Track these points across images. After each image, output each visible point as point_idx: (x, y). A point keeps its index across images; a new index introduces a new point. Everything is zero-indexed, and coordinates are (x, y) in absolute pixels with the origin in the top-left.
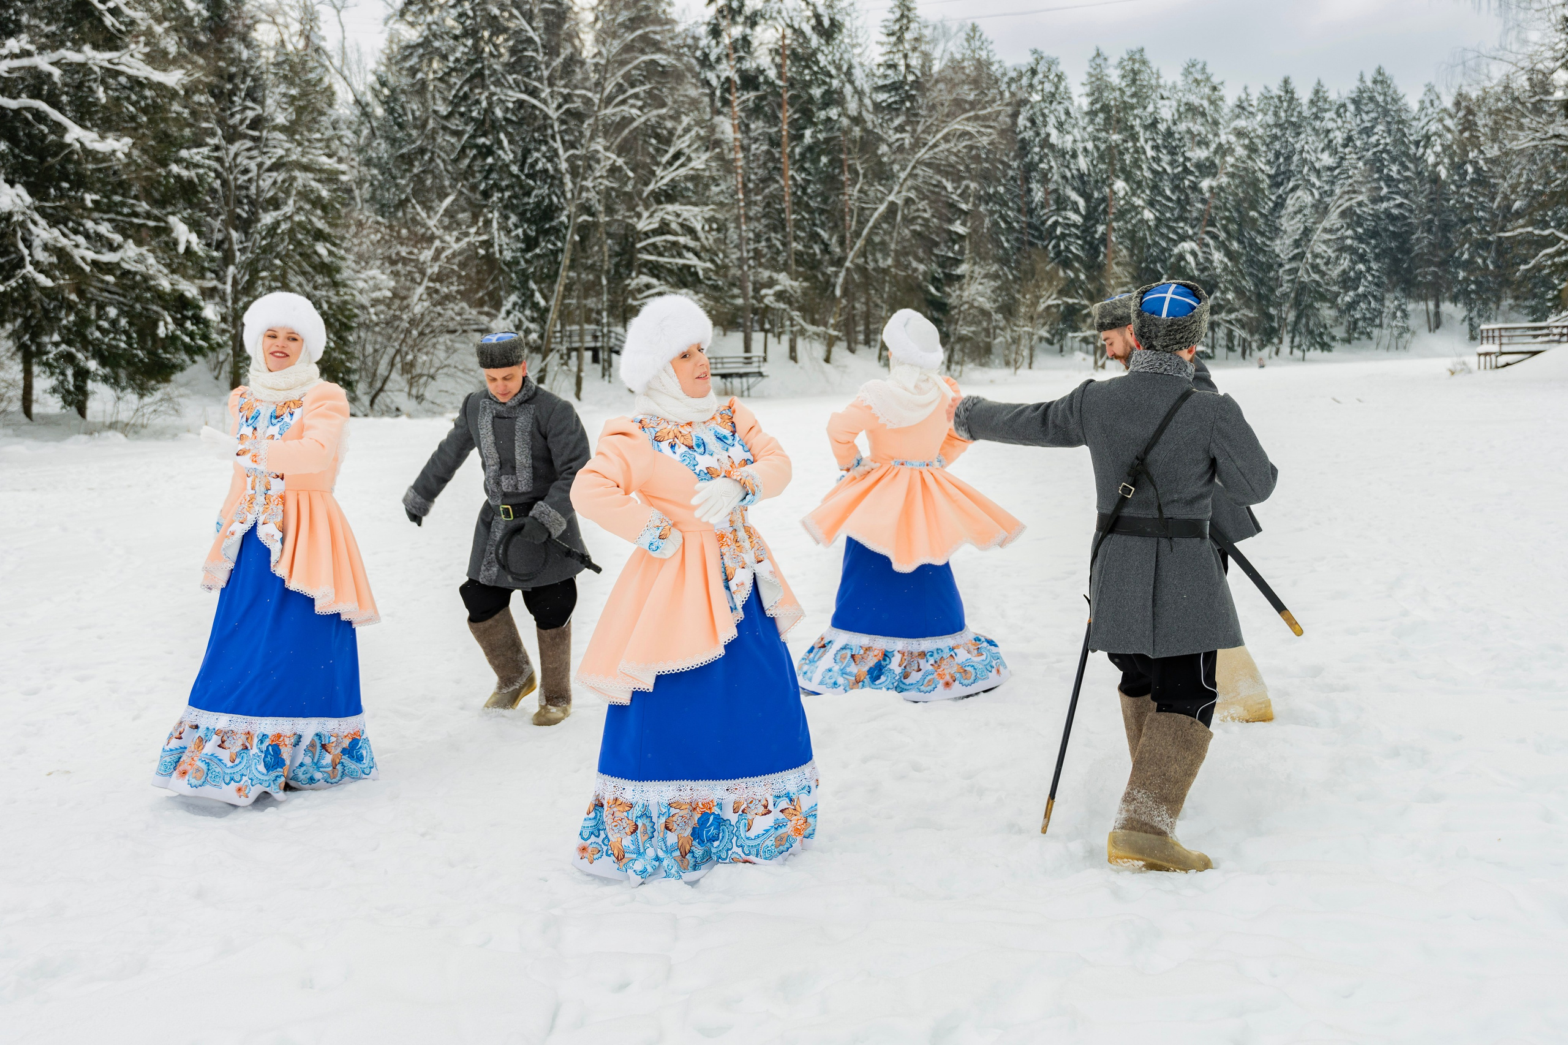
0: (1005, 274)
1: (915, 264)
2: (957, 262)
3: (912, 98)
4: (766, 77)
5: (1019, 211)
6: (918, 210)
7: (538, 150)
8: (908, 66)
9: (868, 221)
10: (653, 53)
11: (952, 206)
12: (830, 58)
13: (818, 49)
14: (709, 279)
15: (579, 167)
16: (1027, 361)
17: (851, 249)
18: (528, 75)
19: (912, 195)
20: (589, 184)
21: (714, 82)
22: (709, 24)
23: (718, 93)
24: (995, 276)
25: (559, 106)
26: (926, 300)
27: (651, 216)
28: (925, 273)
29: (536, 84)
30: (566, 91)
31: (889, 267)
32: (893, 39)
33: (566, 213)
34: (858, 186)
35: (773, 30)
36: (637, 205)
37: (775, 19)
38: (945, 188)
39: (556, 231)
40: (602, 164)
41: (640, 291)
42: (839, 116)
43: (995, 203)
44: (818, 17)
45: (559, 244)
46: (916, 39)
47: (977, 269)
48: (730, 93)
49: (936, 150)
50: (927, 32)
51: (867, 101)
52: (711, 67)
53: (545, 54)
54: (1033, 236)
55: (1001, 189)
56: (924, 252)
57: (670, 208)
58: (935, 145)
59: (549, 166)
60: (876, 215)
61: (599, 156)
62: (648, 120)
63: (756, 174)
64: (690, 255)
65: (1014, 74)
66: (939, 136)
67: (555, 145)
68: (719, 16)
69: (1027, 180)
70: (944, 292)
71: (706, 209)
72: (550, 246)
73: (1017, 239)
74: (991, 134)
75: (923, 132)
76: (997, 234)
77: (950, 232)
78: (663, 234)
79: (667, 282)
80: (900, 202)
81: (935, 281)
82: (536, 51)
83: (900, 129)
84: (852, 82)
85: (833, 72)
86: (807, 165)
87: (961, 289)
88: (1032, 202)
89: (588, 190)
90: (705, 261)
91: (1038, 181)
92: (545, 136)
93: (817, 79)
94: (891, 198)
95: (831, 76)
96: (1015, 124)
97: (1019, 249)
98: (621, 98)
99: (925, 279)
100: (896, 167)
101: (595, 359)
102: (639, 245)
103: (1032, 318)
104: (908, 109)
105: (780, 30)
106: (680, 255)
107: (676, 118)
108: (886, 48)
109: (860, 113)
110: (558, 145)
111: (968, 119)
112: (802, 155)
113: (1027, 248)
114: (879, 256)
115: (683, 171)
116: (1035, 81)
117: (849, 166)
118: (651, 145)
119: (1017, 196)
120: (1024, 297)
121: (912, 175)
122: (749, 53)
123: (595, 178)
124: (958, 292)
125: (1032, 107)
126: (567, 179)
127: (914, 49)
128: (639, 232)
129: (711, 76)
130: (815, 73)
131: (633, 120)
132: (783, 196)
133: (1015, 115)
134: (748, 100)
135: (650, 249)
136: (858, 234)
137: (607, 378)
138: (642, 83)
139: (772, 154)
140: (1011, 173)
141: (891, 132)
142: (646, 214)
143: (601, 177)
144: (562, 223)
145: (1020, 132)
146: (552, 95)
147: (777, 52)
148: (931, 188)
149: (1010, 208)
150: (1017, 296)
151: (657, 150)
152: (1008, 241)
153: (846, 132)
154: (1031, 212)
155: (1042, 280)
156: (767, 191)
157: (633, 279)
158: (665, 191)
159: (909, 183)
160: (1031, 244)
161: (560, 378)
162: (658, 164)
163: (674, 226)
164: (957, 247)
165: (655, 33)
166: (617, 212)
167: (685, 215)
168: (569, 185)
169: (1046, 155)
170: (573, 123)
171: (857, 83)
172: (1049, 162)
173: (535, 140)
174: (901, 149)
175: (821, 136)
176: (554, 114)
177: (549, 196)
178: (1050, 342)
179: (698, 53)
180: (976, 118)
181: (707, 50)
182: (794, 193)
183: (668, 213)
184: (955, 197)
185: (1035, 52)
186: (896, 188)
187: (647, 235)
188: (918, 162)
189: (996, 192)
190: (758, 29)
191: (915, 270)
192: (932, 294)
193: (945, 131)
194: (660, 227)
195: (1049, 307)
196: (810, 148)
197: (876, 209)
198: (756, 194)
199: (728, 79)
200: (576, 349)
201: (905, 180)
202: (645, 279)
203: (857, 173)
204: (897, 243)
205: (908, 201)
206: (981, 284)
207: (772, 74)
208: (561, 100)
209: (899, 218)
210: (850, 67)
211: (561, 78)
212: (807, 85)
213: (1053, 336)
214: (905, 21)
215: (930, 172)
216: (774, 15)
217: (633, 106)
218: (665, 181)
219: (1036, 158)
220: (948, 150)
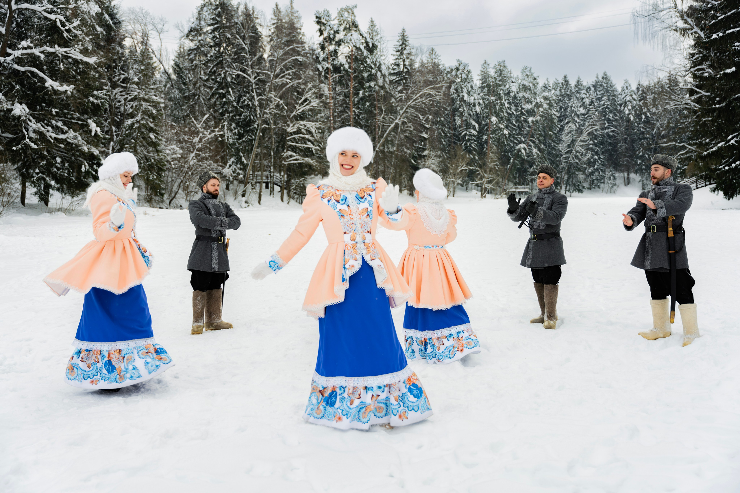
0: (443, 156)
1: (405, 150)
2: (424, 150)
3: (406, 79)
4: (344, 68)
5: (450, 128)
6: (408, 127)
7: (245, 96)
8: (404, 65)
9: (386, 131)
10: (296, 56)
11: (422, 126)
12: (371, 61)
13: (367, 56)
14: (317, 154)
15: (263, 104)
16: (452, 193)
17: (379, 143)
18: (242, 63)
19: (406, 120)
20: (267, 111)
21: (321, 69)
22: (320, 44)
23: (323, 74)
24: (440, 157)
25: (255, 78)
26: (410, 166)
27: (293, 126)
28: (410, 154)
29: (246, 67)
30: (258, 71)
31: (394, 151)
32: (398, 53)
33: (257, 123)
34: (382, 116)
35: (348, 48)
36: (288, 121)
37: (349, 43)
38: (419, 118)
39: (252, 131)
40: (273, 103)
41: (287, 158)
42: (375, 85)
43: (440, 125)
44: (367, 43)
45: (253, 137)
46: (408, 54)
47: (431, 153)
48: (328, 74)
49: (417, 101)
50: (414, 51)
51: (387, 80)
52: (320, 63)
53: (250, 55)
54: (455, 139)
55: (443, 119)
56: (410, 145)
57: (302, 122)
58: (416, 99)
59: (250, 103)
60: (390, 128)
61: (272, 99)
62: (294, 84)
63: (338, 109)
64: (309, 143)
65: (449, 70)
66: (418, 95)
67: (253, 94)
68: (325, 41)
69: (453, 115)
70: (417, 162)
71: (317, 123)
72: (249, 138)
73: (449, 141)
74: (440, 95)
75: (411, 93)
76: (440, 138)
77: (421, 137)
78: (298, 134)
79: (299, 155)
80: (400, 123)
81: (414, 158)
82: (246, 54)
83: (401, 92)
84: (381, 71)
85: (373, 66)
86: (360, 106)
87: (425, 161)
88: (456, 125)
89: (267, 113)
90: (316, 146)
91: (458, 116)
92: (249, 90)
93: (366, 69)
94: (397, 121)
95: (372, 68)
96: (449, 91)
97: (449, 145)
98: (282, 75)
99: (410, 157)
100: (399, 108)
101: (267, 187)
102: (288, 138)
103: (455, 175)
104: (404, 83)
105: (351, 48)
106: (305, 143)
107: (305, 84)
108: (396, 57)
109: (384, 84)
110: (254, 94)
111: (431, 88)
112: (358, 102)
113: (453, 144)
114: (390, 146)
115: (308, 107)
116: (458, 73)
117: (378, 107)
118: (294, 95)
119: (449, 122)
120: (452, 165)
121: (406, 112)
122: (337, 57)
123: (270, 109)
124: (423, 163)
125: (456, 84)
126: (258, 109)
127: (408, 58)
128: (288, 133)
129: (320, 67)
130: (365, 67)
131: (287, 84)
132: (350, 119)
133: (450, 87)
134: (336, 77)
135: (292, 140)
136: (382, 136)
137: (272, 195)
138: (291, 69)
139: (346, 101)
140: (446, 112)
141: (397, 93)
142: (291, 125)
143: (272, 108)
144: (255, 128)
145: (451, 95)
146: (252, 72)
147: (349, 57)
148: (413, 118)
149: (446, 127)
150: (449, 165)
151: (297, 98)
152: (445, 141)
153: (377, 93)
154: (455, 129)
155: (459, 158)
156: (343, 117)
157: (285, 153)
158: (300, 115)
159: (404, 115)
160: (455, 143)
161: (252, 194)
162: (297, 104)
163: (303, 130)
164: (423, 143)
165: (297, 47)
166: (278, 124)
167: (308, 126)
168: (259, 112)
169: (462, 105)
170: (261, 85)
171: (383, 72)
172: (463, 108)
173: (244, 92)
174: (401, 100)
175: (367, 94)
176: (253, 81)
177: (250, 116)
178: (462, 186)
179: (314, 57)
180: (433, 88)
181: (318, 55)
182: (355, 118)
183: (301, 125)
184: (424, 122)
185: (458, 61)
186: (399, 117)
187: (291, 134)
188: (408, 106)
189: (440, 120)
190: (341, 47)
191: (406, 153)
192: (412, 163)
193: (421, 93)
194: (297, 131)
195: (462, 170)
196: (362, 99)
197: (390, 126)
198: (338, 118)
199: (328, 68)
200: (259, 182)
201: (403, 114)
202: (290, 153)
203: (382, 110)
204: (398, 141)
205: (404, 123)
206: (433, 159)
207: (347, 66)
208: (256, 75)
209: (399, 130)
210: (380, 65)
211: (257, 65)
212: (362, 71)
213: (463, 183)
214: (404, 46)
215: (413, 110)
216: (348, 41)
217: (287, 78)
218: (300, 111)
219: (458, 106)
220: (422, 101)
